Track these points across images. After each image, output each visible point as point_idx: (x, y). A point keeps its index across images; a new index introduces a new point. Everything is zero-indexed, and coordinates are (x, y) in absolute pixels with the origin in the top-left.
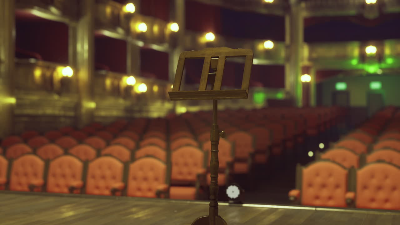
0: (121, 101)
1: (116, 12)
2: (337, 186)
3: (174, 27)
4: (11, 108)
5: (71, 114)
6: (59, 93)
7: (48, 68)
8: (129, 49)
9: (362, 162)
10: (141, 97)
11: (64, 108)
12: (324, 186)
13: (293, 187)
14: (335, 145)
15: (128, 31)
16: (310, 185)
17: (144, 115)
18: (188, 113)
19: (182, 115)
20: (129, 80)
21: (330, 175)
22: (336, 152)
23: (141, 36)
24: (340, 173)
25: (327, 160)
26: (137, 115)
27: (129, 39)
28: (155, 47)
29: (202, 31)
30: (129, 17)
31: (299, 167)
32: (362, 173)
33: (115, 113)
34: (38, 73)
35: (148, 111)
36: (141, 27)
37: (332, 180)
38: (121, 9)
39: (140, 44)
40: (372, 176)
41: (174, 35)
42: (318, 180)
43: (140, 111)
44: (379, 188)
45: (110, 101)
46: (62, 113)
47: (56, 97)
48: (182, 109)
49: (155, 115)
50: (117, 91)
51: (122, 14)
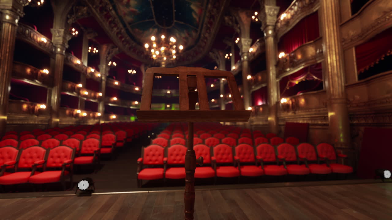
0: (74, 119)
1: (73, 86)
2: (160, 155)
3: (100, 94)
5: (47, 123)
6: (38, 115)
7: (32, 104)
8: (79, 100)
9: (168, 145)
10: (84, 118)
11: (42, 121)
12: (154, 155)
13: (139, 157)
14: (158, 136)
15: (79, 93)
16: (147, 155)
17: (85, 124)
18: (104, 123)
19: (102, 124)
20: (78, 111)
21: (157, 150)
22: (159, 138)
23: (85, 96)
24: (161, 149)
25: (155, 144)
26: (82, 124)
27: (80, 97)
28: (92, 100)
29: (112, 96)
30: (79, 89)
31: (142, 147)
32: (170, 149)
33: (71, 123)
34: (25, 106)
35: (87, 123)
36: (86, 93)
37: (157, 153)
38: (76, 86)
39: (85, 99)
40: (174, 150)
41: (100, 97)
42: (151, 153)
43: (84, 122)
44: (177, 155)
45: (68, 119)
46: (40, 123)
47: (36, 117)
48: (102, 122)
49: (91, 124)
50: (72, 115)
51: (76, 87)
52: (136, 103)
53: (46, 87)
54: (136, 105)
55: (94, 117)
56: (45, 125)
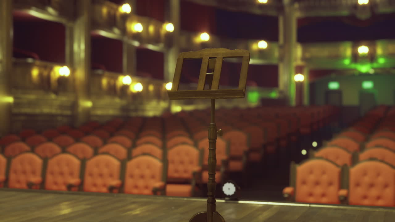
0: (117, 100)
1: (112, 12)
2: (330, 184)
3: (169, 27)
4: (9, 107)
5: (68, 113)
6: (56, 92)
7: (45, 67)
8: (125, 48)
9: (354, 160)
10: (137, 96)
11: (61, 107)
12: (317, 183)
13: (288, 185)
14: (328, 143)
15: (124, 31)
16: (304, 183)
17: (140, 114)
18: (183, 112)
19: (177, 114)
20: (125, 80)
21: (324, 173)
22: (329, 150)
23: (137, 36)
24: (334, 171)
25: (321, 158)
26: (133, 114)
27: (125, 39)
28: (151, 47)
29: (197, 31)
30: (125, 17)
31: (293, 165)
32: (354, 171)
33: (111, 112)
34: (35, 73)
35: (144, 110)
36: (137, 27)
37: (325, 178)
38: (117, 10)
39: (136, 44)
40: (365, 174)
41: (168, 35)
42: (312, 178)
43: (136, 110)
44: (372, 185)
45: (106, 100)
46: (59, 112)
47: (53, 96)
48: (177, 108)
49: (151, 114)
50: (113, 90)
51: (118, 15)
52: (262, 45)
53: (63, 21)
54: (261, 53)
55: (159, 95)
56: (67, 116)
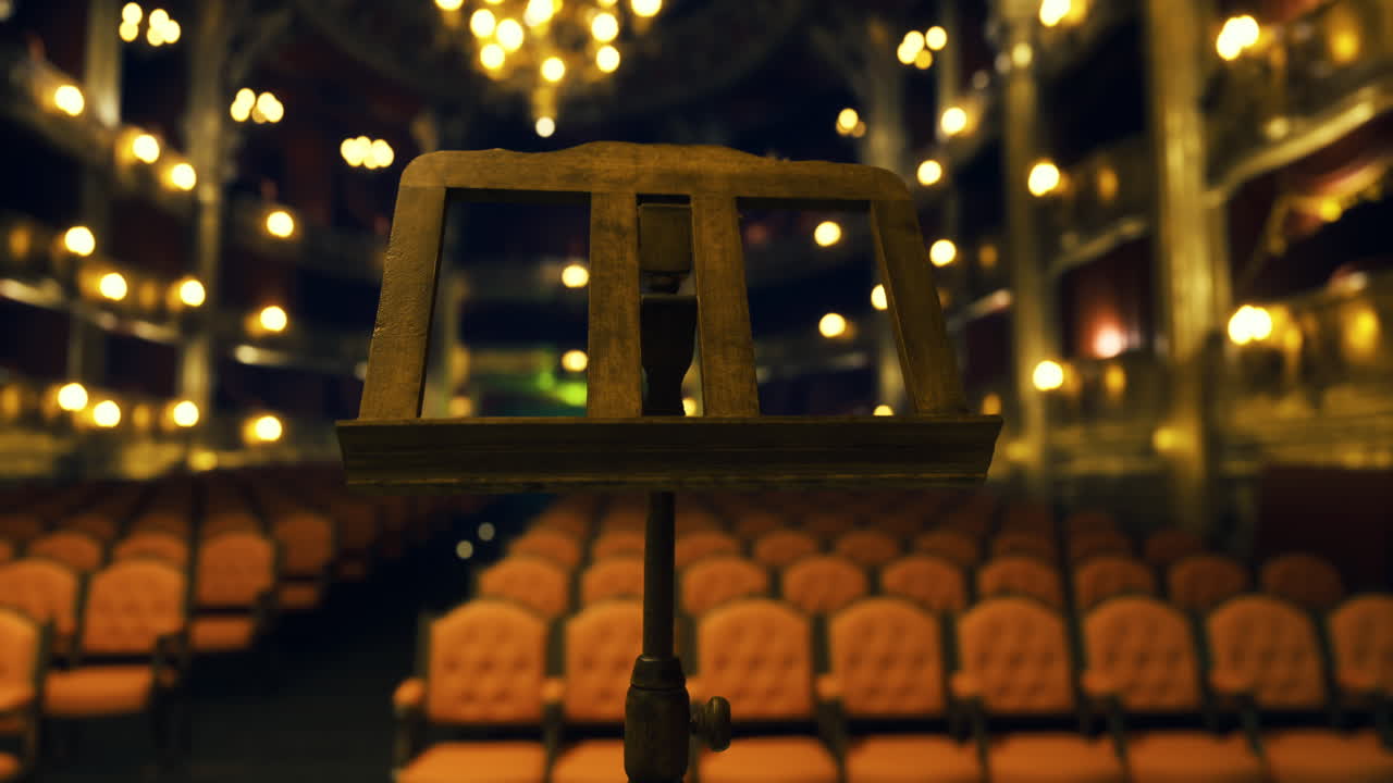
0: (45, 441)
1: (40, 246)
2: (520, 666)
10: (100, 436)
12: (486, 666)
14: (514, 544)
15: (71, 287)
16: (452, 666)
19: (206, 472)
20: (71, 397)
21: (503, 638)
23: (107, 305)
24: (528, 629)
25: (498, 597)
26: (91, 473)
27: (79, 310)
28: (144, 331)
29: (254, 304)
30: (77, 264)
31: (423, 618)
36: (112, 285)
37: (507, 652)
39: (108, 321)
42: (473, 653)
48: (204, 461)
50: (36, 419)
55: (158, 433)
